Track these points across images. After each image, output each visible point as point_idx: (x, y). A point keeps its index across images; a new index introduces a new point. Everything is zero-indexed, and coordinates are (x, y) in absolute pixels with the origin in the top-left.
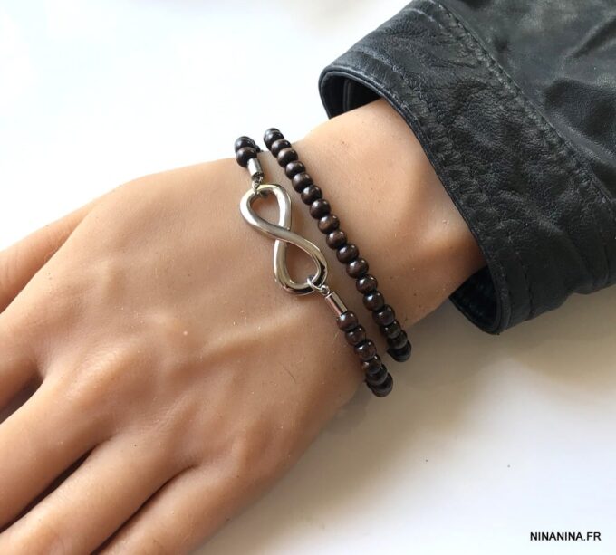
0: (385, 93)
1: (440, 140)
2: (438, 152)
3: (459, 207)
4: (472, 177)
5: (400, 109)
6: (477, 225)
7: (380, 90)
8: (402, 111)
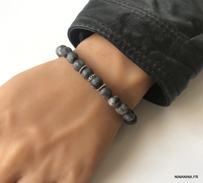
0: (94, 31)
1: (121, 41)
2: (122, 46)
3: (137, 64)
4: (137, 51)
5: (102, 35)
6: (146, 69)
7: (92, 30)
8: (103, 35)
